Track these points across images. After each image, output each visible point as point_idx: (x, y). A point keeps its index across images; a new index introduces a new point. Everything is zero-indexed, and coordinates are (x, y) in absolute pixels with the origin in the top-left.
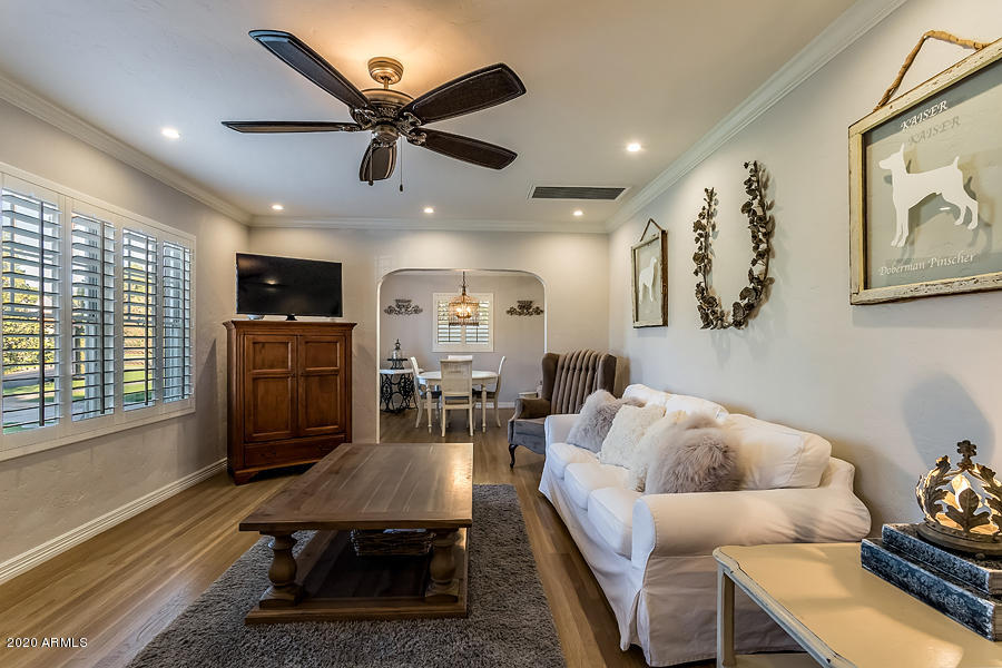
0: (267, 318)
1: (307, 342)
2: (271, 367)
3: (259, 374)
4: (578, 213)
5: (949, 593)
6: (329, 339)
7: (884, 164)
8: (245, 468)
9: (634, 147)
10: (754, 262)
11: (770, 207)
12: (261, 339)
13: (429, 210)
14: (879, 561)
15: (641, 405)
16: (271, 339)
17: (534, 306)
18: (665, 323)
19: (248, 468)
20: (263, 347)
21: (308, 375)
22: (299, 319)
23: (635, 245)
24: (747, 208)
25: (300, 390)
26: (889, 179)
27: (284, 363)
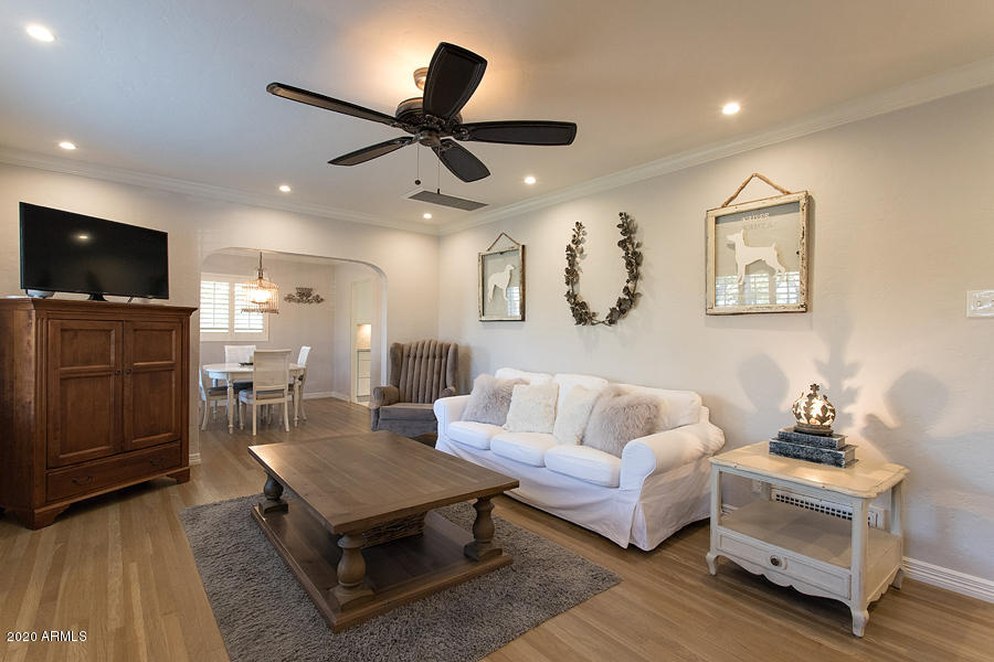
0: (58, 296)
1: (135, 330)
2: (88, 362)
3: (67, 372)
4: (428, 216)
5: (823, 453)
6: (162, 326)
7: (731, 238)
8: (47, 503)
9: (530, 180)
10: (628, 282)
11: (638, 246)
12: (74, 325)
13: (285, 189)
14: (780, 448)
15: (527, 384)
16: (88, 325)
17: (314, 294)
18: (523, 319)
19: (54, 502)
20: (76, 335)
21: (136, 372)
22: (109, 299)
23: (484, 252)
24: (622, 244)
25: (126, 393)
26: (732, 246)
27: (104, 358)
